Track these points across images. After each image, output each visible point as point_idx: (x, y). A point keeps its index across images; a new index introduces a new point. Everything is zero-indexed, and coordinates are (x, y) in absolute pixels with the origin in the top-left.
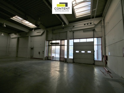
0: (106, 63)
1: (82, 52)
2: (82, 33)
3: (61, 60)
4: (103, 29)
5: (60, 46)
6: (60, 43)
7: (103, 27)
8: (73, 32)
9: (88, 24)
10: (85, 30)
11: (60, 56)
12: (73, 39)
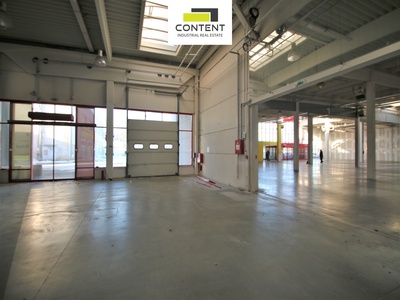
0: (200, 168)
1: (152, 147)
2: (150, 97)
3: (79, 176)
4: (196, 96)
5: (74, 128)
6: (74, 115)
7: (196, 92)
8: (127, 87)
9: (167, 76)
10: (159, 91)
11: (76, 162)
12: (127, 108)
